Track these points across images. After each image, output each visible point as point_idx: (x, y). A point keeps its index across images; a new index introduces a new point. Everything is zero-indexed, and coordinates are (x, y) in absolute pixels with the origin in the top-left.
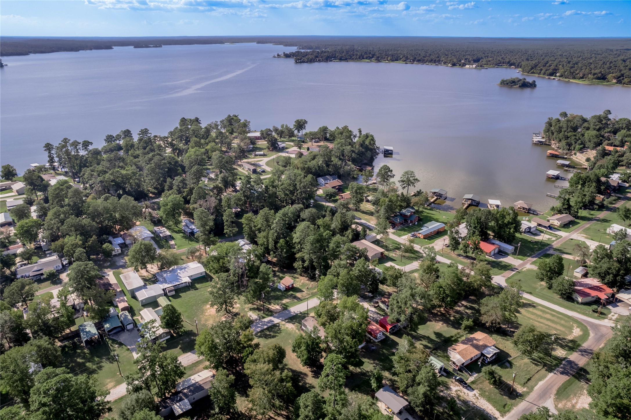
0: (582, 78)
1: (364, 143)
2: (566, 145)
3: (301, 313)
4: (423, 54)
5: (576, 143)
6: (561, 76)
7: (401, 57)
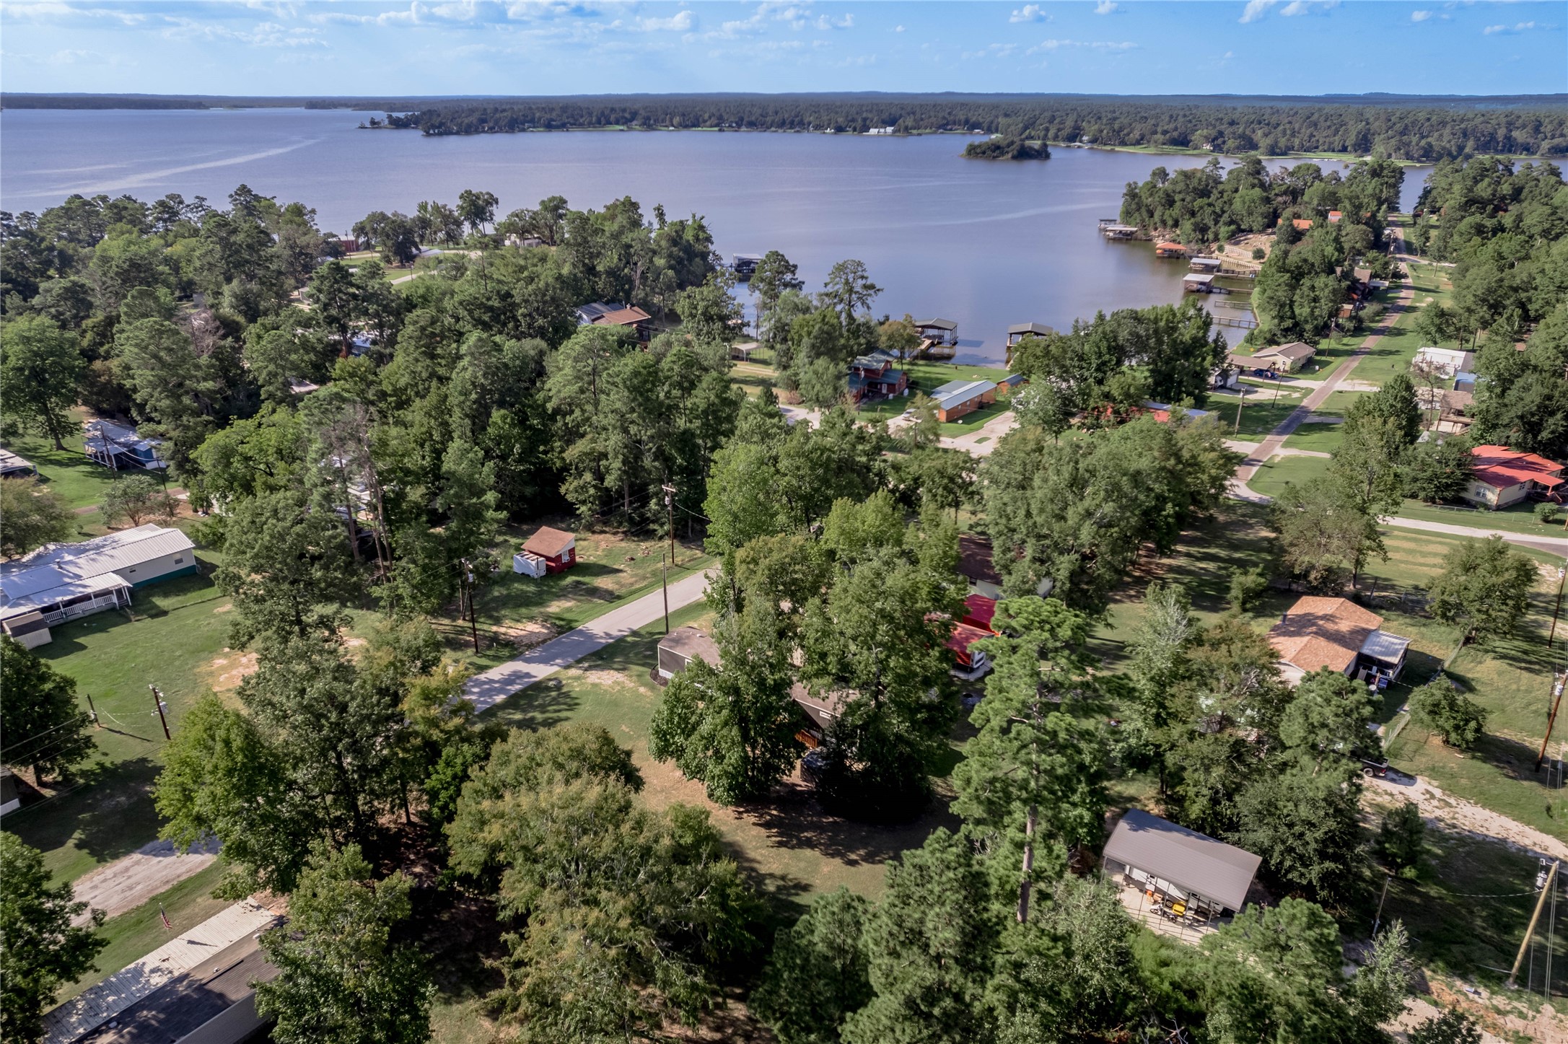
0: (1138, 143)
1: (681, 238)
2: (1195, 230)
3: (634, 633)
4: (757, 111)
5: (1216, 222)
6: (1094, 141)
7: (706, 116)
